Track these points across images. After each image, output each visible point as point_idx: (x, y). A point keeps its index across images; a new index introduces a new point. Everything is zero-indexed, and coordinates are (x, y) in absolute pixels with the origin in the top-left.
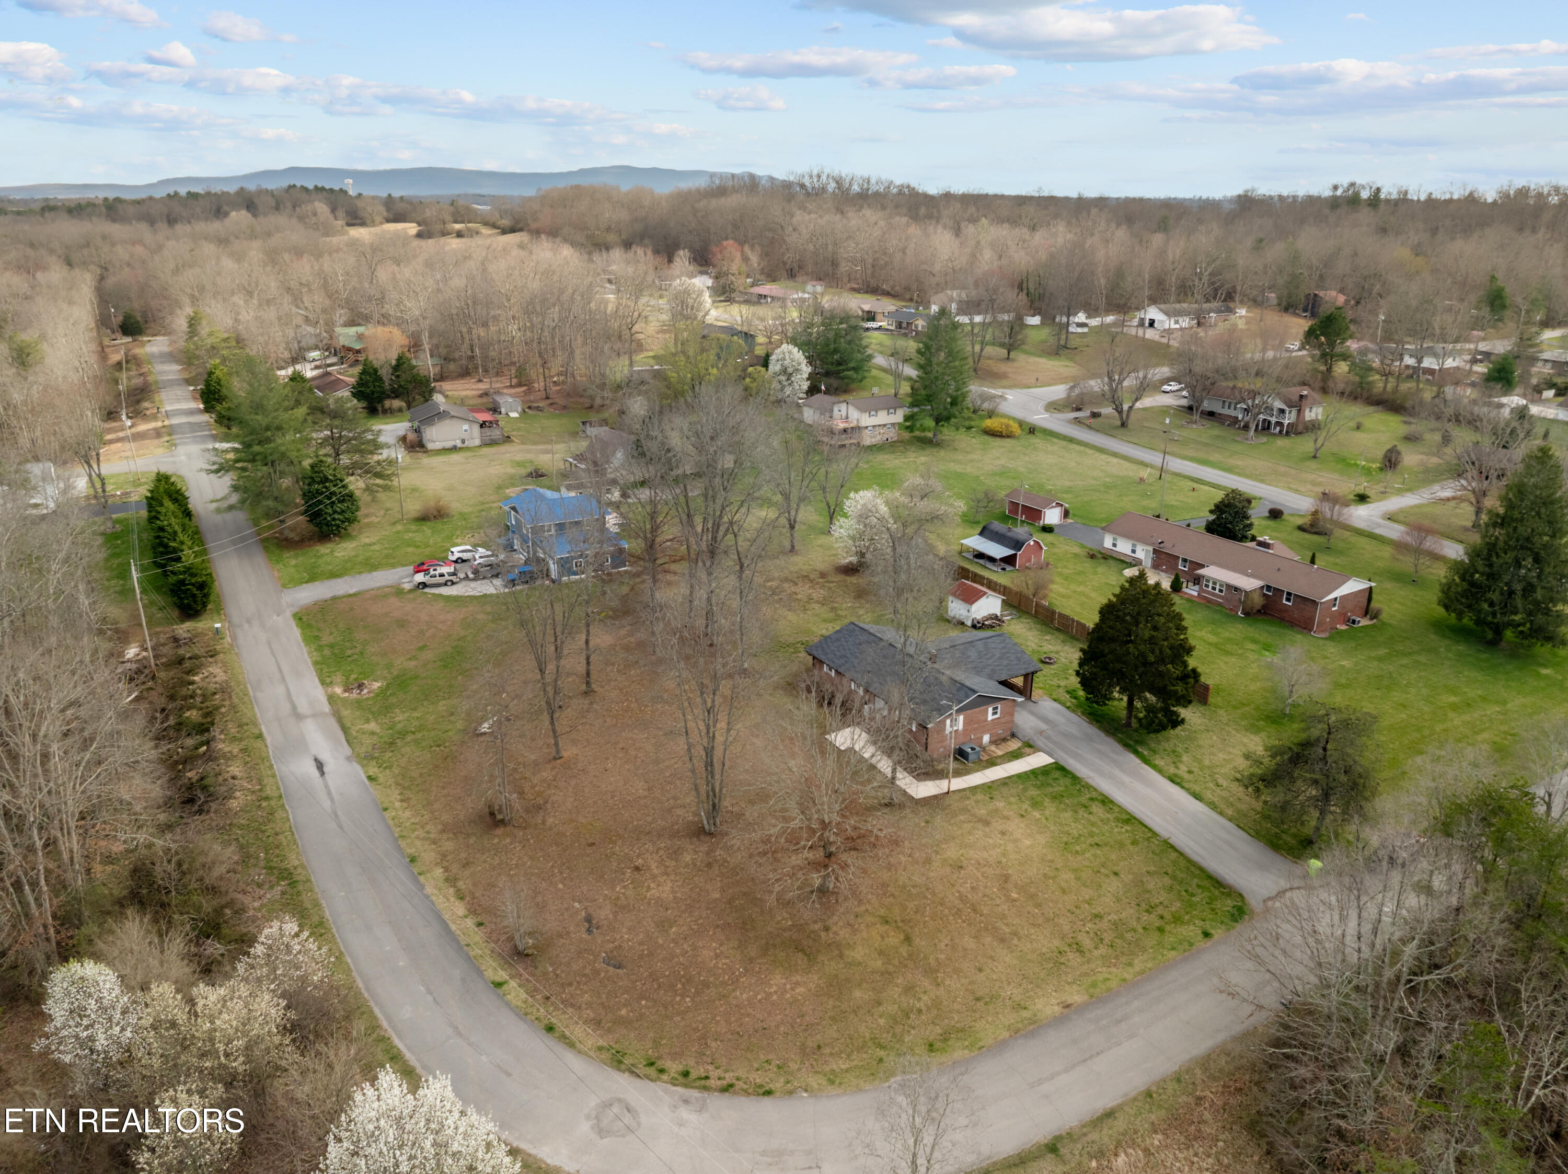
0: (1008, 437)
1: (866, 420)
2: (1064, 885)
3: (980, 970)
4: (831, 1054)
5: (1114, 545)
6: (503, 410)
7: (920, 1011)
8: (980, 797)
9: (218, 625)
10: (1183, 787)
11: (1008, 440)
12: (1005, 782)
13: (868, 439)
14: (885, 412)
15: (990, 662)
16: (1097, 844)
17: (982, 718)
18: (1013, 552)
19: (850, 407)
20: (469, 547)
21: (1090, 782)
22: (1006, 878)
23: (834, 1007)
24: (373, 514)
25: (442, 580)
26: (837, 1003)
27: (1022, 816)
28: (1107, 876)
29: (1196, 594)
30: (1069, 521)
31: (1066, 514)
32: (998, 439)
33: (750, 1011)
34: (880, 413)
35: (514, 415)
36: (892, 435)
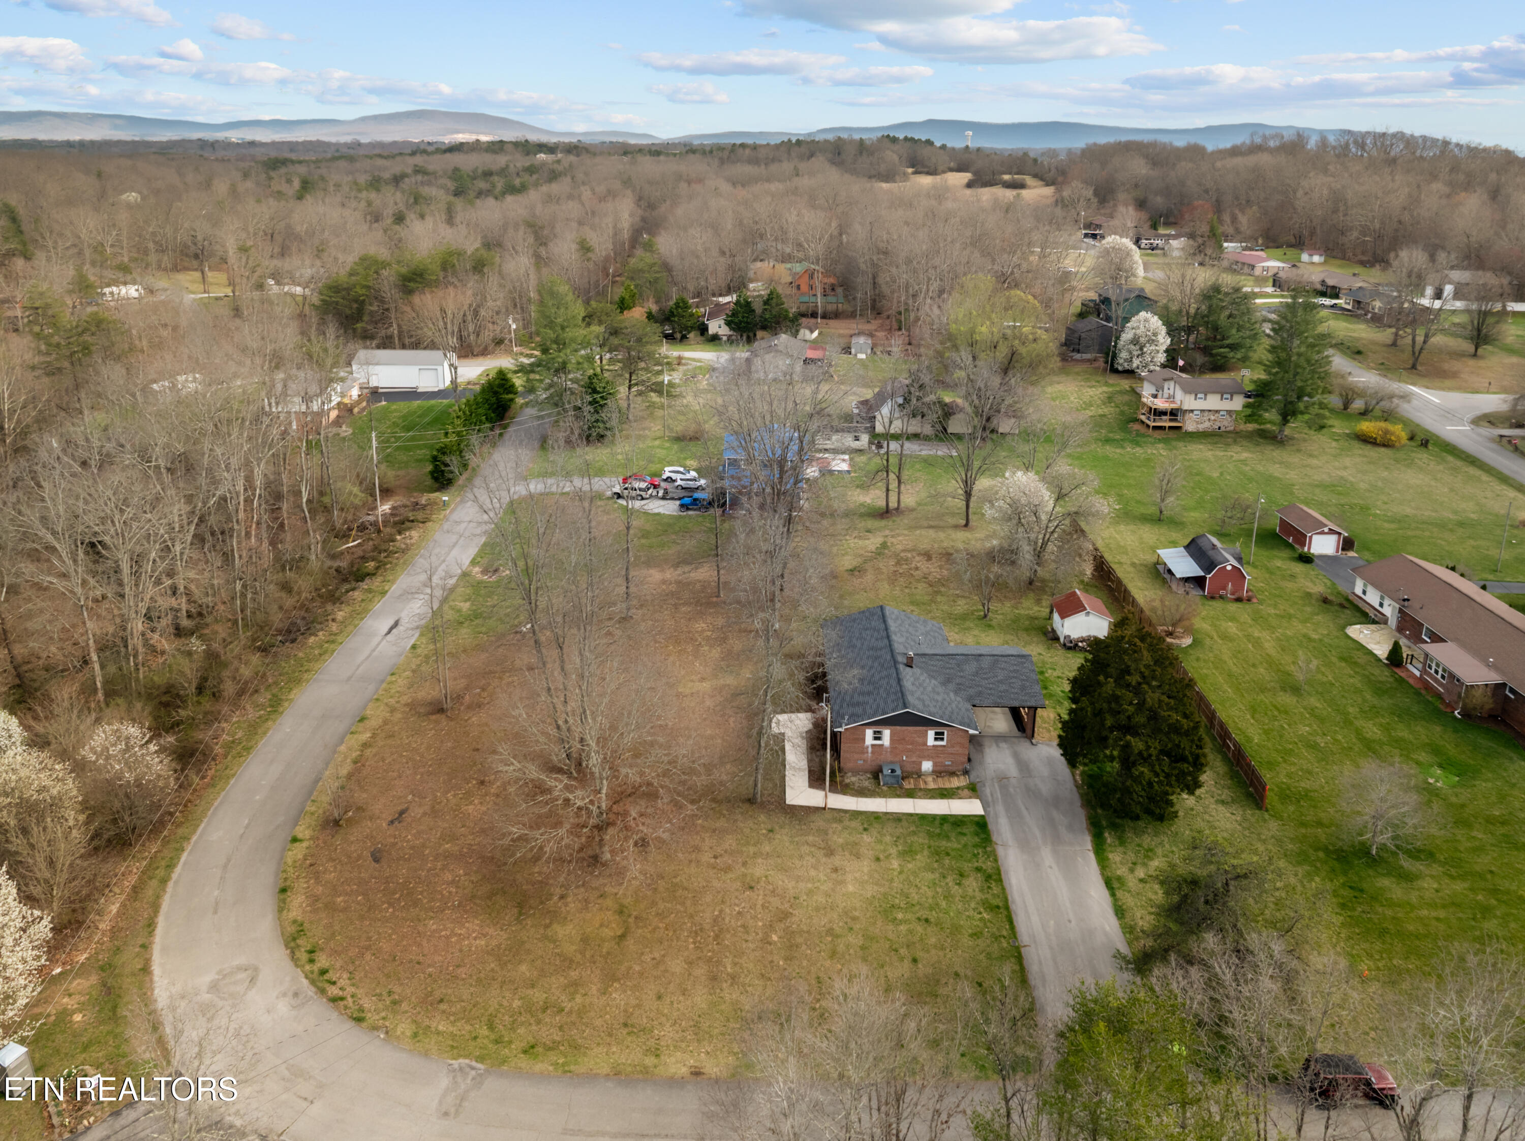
0: (1384, 445)
1: (1188, 402)
2: (841, 948)
3: (659, 998)
4: (444, 1012)
5: (1364, 592)
6: (853, 351)
7: (561, 1010)
8: (854, 824)
9: (446, 498)
10: (1113, 895)
11: (1383, 449)
12: (898, 818)
13: (1190, 425)
14: (1218, 396)
15: (984, 683)
16: (927, 920)
17: (920, 740)
18: (1202, 574)
19: (1177, 387)
20: (681, 469)
21: (1000, 851)
22: (784, 916)
23: (492, 970)
24: (649, 429)
25: (634, 493)
26: (497, 969)
27: (878, 859)
28: (902, 959)
29: (1417, 673)
30: (1351, 554)
31: (1348, 544)
32: (1369, 447)
33: (425, 943)
34: (1209, 397)
35: (862, 356)
36: (1227, 423)
